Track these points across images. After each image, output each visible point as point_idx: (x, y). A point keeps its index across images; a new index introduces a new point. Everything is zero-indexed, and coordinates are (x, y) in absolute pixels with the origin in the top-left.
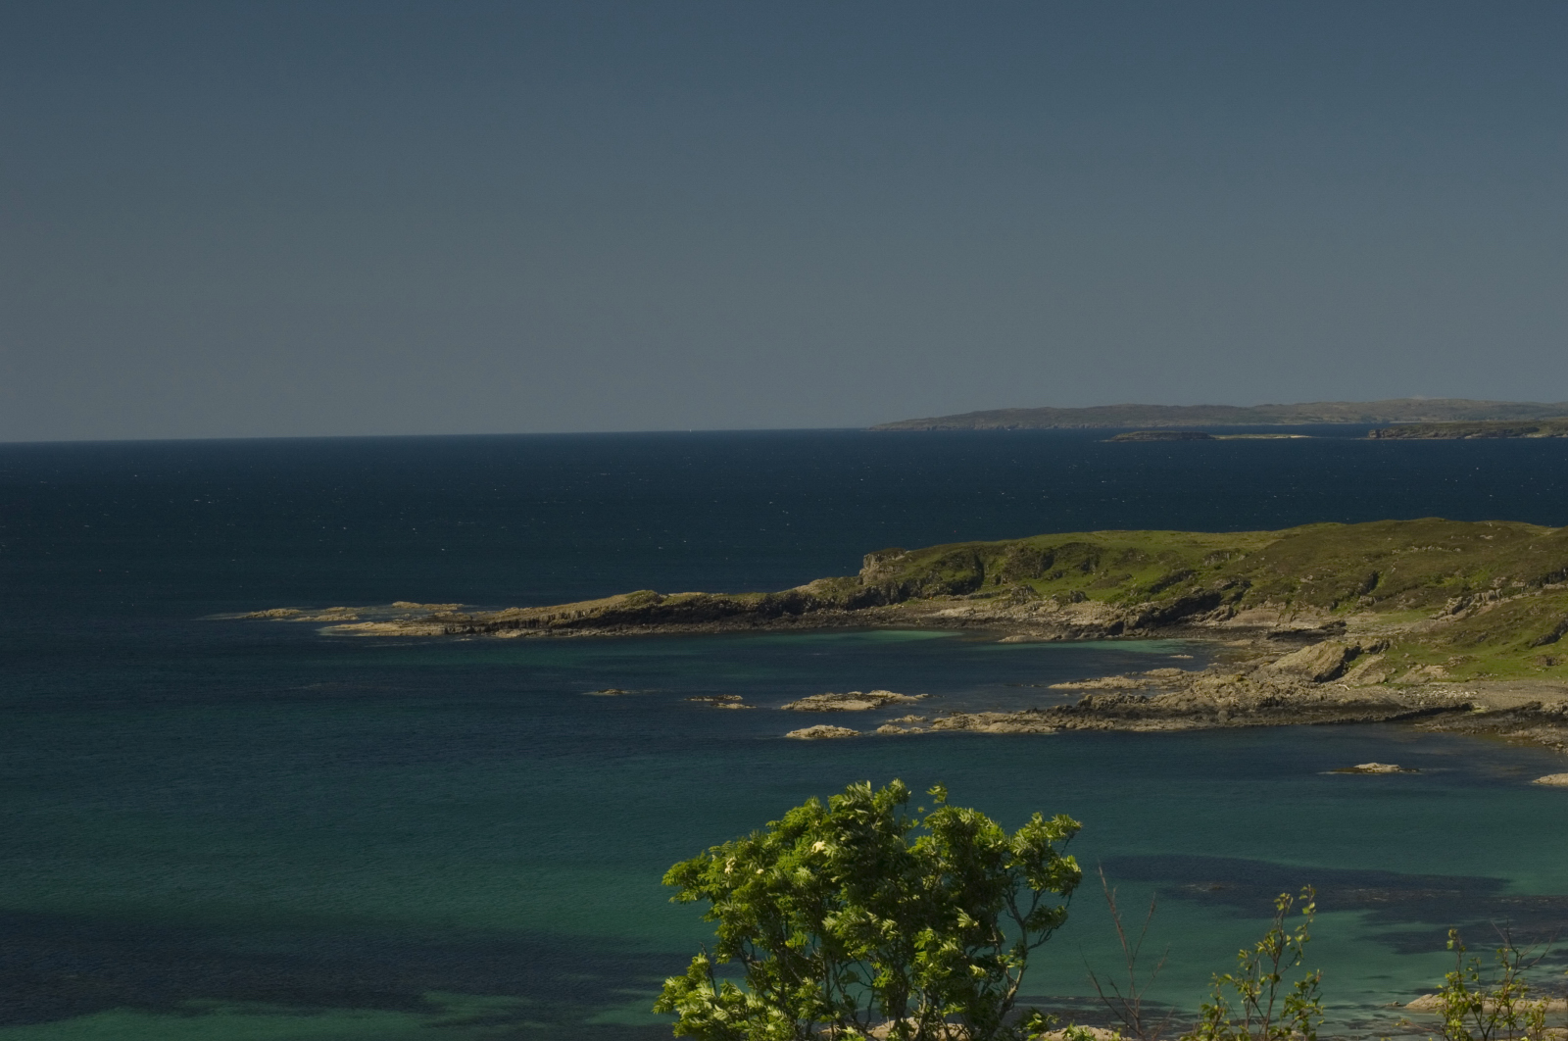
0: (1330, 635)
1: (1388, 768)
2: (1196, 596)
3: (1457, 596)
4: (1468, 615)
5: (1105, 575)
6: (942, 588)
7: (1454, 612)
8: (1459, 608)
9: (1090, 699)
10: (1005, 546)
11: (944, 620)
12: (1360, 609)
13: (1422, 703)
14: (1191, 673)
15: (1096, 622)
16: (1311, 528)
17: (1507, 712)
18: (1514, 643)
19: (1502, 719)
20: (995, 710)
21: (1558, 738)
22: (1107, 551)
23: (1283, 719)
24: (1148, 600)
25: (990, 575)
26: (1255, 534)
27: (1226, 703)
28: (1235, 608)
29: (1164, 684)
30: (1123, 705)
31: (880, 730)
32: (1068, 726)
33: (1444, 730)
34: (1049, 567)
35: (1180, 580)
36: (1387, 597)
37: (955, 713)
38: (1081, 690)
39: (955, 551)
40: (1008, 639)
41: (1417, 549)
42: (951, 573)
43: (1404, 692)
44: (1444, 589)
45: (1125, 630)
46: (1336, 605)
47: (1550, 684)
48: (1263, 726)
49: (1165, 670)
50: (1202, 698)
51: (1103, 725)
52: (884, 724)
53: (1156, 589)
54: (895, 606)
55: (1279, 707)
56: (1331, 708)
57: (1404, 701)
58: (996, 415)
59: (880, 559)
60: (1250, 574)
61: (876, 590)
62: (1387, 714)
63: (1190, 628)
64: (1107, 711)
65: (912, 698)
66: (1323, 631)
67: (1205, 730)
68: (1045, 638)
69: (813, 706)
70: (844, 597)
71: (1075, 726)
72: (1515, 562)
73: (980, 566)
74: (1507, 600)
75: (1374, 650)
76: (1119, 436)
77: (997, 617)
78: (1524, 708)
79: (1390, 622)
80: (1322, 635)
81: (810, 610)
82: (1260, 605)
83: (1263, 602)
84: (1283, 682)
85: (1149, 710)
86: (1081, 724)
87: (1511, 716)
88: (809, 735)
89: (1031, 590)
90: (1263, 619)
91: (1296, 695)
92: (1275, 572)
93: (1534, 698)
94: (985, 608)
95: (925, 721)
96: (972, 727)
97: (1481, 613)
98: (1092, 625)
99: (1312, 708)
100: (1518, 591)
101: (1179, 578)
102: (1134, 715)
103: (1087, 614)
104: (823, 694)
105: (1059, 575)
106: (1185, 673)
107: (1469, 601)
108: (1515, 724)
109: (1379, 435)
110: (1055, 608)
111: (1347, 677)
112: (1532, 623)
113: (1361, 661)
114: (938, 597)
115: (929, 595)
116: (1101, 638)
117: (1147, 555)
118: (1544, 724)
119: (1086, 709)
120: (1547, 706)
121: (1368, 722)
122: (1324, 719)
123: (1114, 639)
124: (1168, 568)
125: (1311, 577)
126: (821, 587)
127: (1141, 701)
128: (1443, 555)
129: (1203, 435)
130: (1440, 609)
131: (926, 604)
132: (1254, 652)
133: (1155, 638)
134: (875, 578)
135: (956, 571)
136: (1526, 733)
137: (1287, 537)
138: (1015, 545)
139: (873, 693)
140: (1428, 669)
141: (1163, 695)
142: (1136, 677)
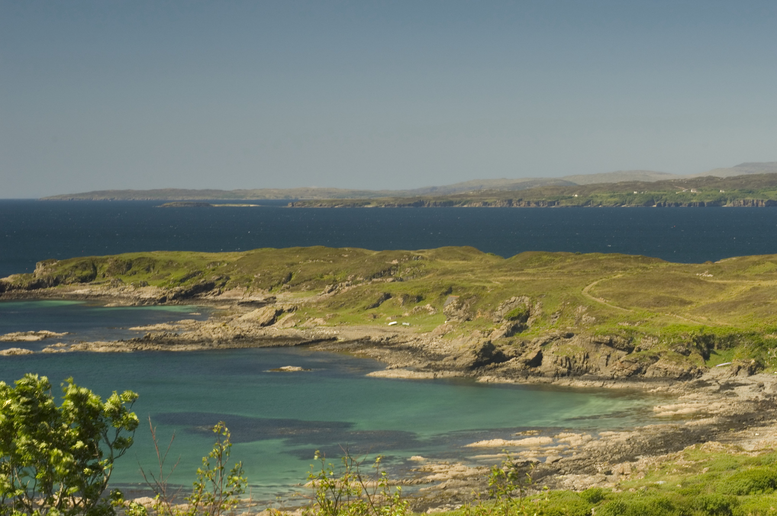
0: (268, 303)
1: (297, 369)
2: (203, 284)
3: (330, 284)
4: (336, 294)
5: (158, 273)
6: (75, 280)
7: (329, 292)
8: (331, 290)
9: (150, 335)
10: (107, 258)
11: (77, 296)
12: (283, 290)
13: (313, 337)
14: (200, 322)
15: (153, 297)
16: (259, 251)
17: (354, 341)
18: (358, 307)
19: (351, 345)
20: (102, 340)
21: (379, 354)
22: (158, 261)
23: (245, 345)
24: (179, 286)
25: (100, 273)
26: (232, 253)
27: (217, 337)
28: (222, 290)
29: (186, 327)
30: (166, 338)
31: (44, 350)
32: (139, 348)
33: (324, 350)
34: (130, 269)
35: (195, 276)
36: (297, 285)
37: (82, 342)
38: (145, 330)
39: (83, 261)
40: (109, 305)
41: (311, 261)
42: (80, 272)
43: (304, 331)
44: (324, 281)
45: (167, 300)
46: (271, 289)
47: (375, 327)
48: (235, 348)
49: (187, 320)
50: (205, 335)
51: (156, 348)
52: (46, 347)
53: (183, 280)
54: (52, 288)
55: (244, 339)
56: (269, 339)
57: (304, 336)
58: (103, 193)
59: (44, 265)
60: (229, 273)
61: (43, 280)
62: (296, 342)
63: (200, 299)
64: (158, 341)
65: (60, 334)
66: (265, 301)
67: (207, 350)
68: (127, 305)
69: (9, 338)
70: (26, 284)
71: (142, 349)
72: (358, 268)
73: (95, 268)
74: (354, 286)
75: (290, 311)
76: (165, 204)
77: (103, 294)
78: (362, 339)
79: (298, 297)
80: (264, 303)
81: (9, 290)
82: (234, 288)
83: (236, 287)
84: (245, 327)
85: (179, 340)
86: (145, 347)
87: (356, 343)
88: (8, 353)
89: (121, 280)
90: (235, 295)
91: (252, 333)
92: (242, 272)
93: (367, 334)
94: (97, 290)
95: (66, 346)
96: (90, 349)
97: (342, 293)
98: (151, 298)
99: (259, 339)
100: (360, 282)
101: (194, 275)
102: (171, 343)
103: (149, 293)
104: (15, 332)
105: (135, 273)
106: (197, 322)
107: (336, 287)
108: (358, 347)
109: (293, 205)
110: (133, 289)
111: (277, 324)
112: (367, 298)
113: (283, 316)
114: (74, 284)
115: (69, 283)
116: (155, 305)
117: (179, 264)
118: (372, 347)
119: (147, 340)
120: (373, 339)
121: (286, 346)
122: (265, 345)
123: (162, 305)
124: (189, 270)
125: (259, 275)
126: (15, 278)
127: (175, 336)
128: (324, 264)
129: (207, 204)
130: (322, 291)
131: (68, 287)
132: (231, 312)
133: (182, 305)
134: (42, 274)
135: (83, 271)
136: (363, 351)
137: (248, 255)
138: (113, 258)
139: (40, 332)
140: (316, 320)
141: (185, 333)
142: (173, 324)
